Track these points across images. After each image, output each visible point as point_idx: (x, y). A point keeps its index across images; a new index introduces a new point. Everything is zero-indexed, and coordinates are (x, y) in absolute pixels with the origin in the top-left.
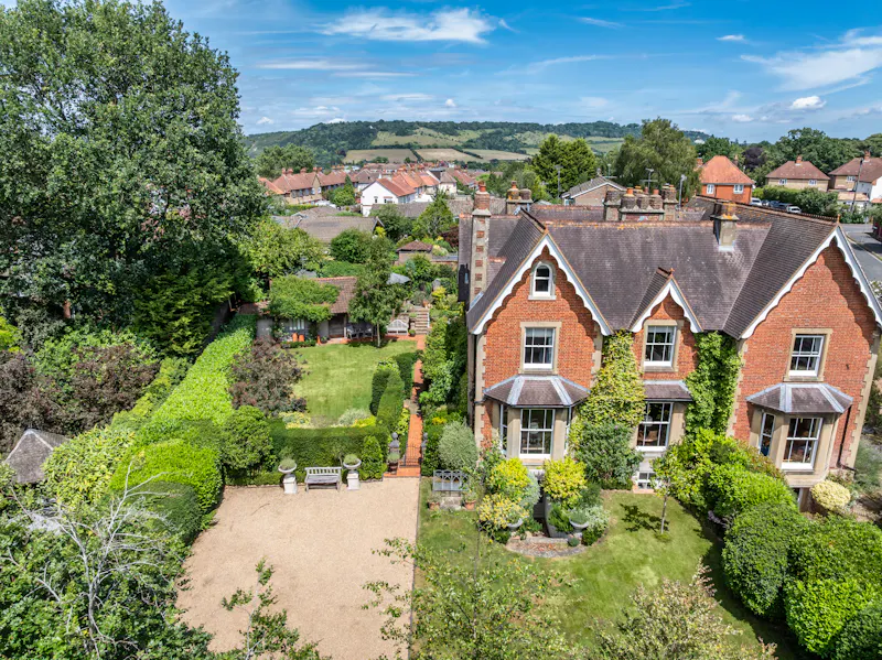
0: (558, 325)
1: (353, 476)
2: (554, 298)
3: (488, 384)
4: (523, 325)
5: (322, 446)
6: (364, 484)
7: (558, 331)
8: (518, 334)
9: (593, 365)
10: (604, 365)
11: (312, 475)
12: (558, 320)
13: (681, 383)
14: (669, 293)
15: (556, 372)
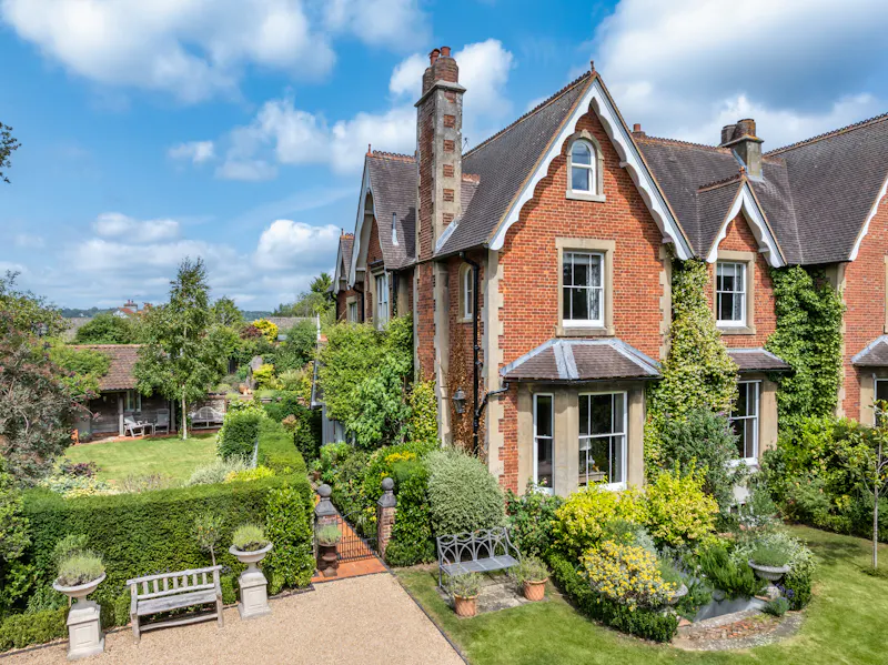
0: (610, 246)
1: (253, 580)
2: (602, 198)
3: (509, 358)
4: (561, 243)
5: (167, 524)
6: (277, 602)
7: (610, 256)
8: (553, 260)
9: (661, 318)
10: (675, 317)
11: (145, 595)
12: (610, 237)
13: (760, 350)
14: (743, 205)
15: (612, 332)
